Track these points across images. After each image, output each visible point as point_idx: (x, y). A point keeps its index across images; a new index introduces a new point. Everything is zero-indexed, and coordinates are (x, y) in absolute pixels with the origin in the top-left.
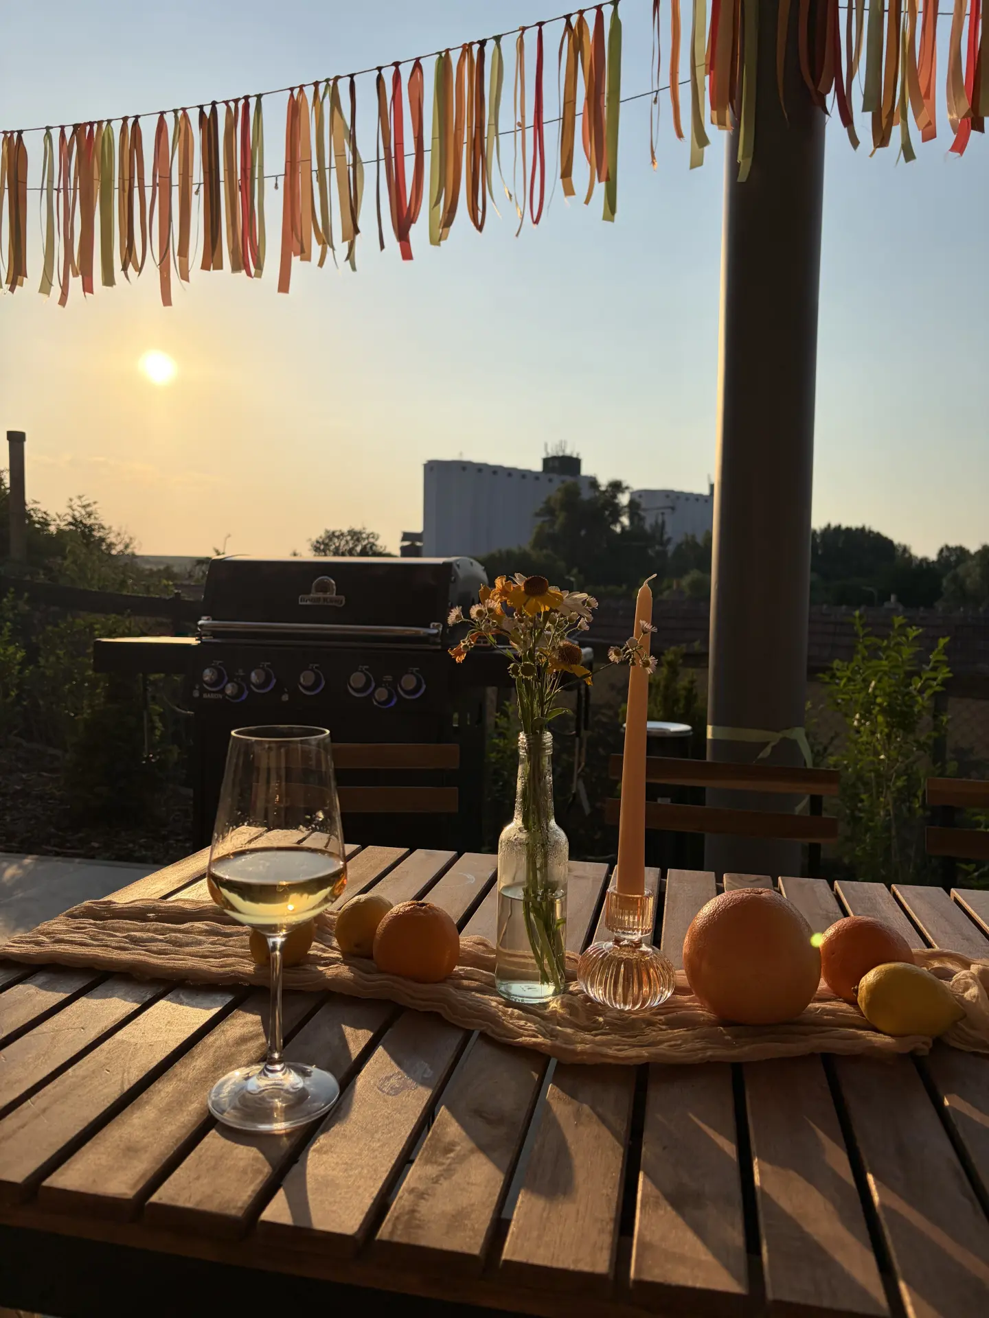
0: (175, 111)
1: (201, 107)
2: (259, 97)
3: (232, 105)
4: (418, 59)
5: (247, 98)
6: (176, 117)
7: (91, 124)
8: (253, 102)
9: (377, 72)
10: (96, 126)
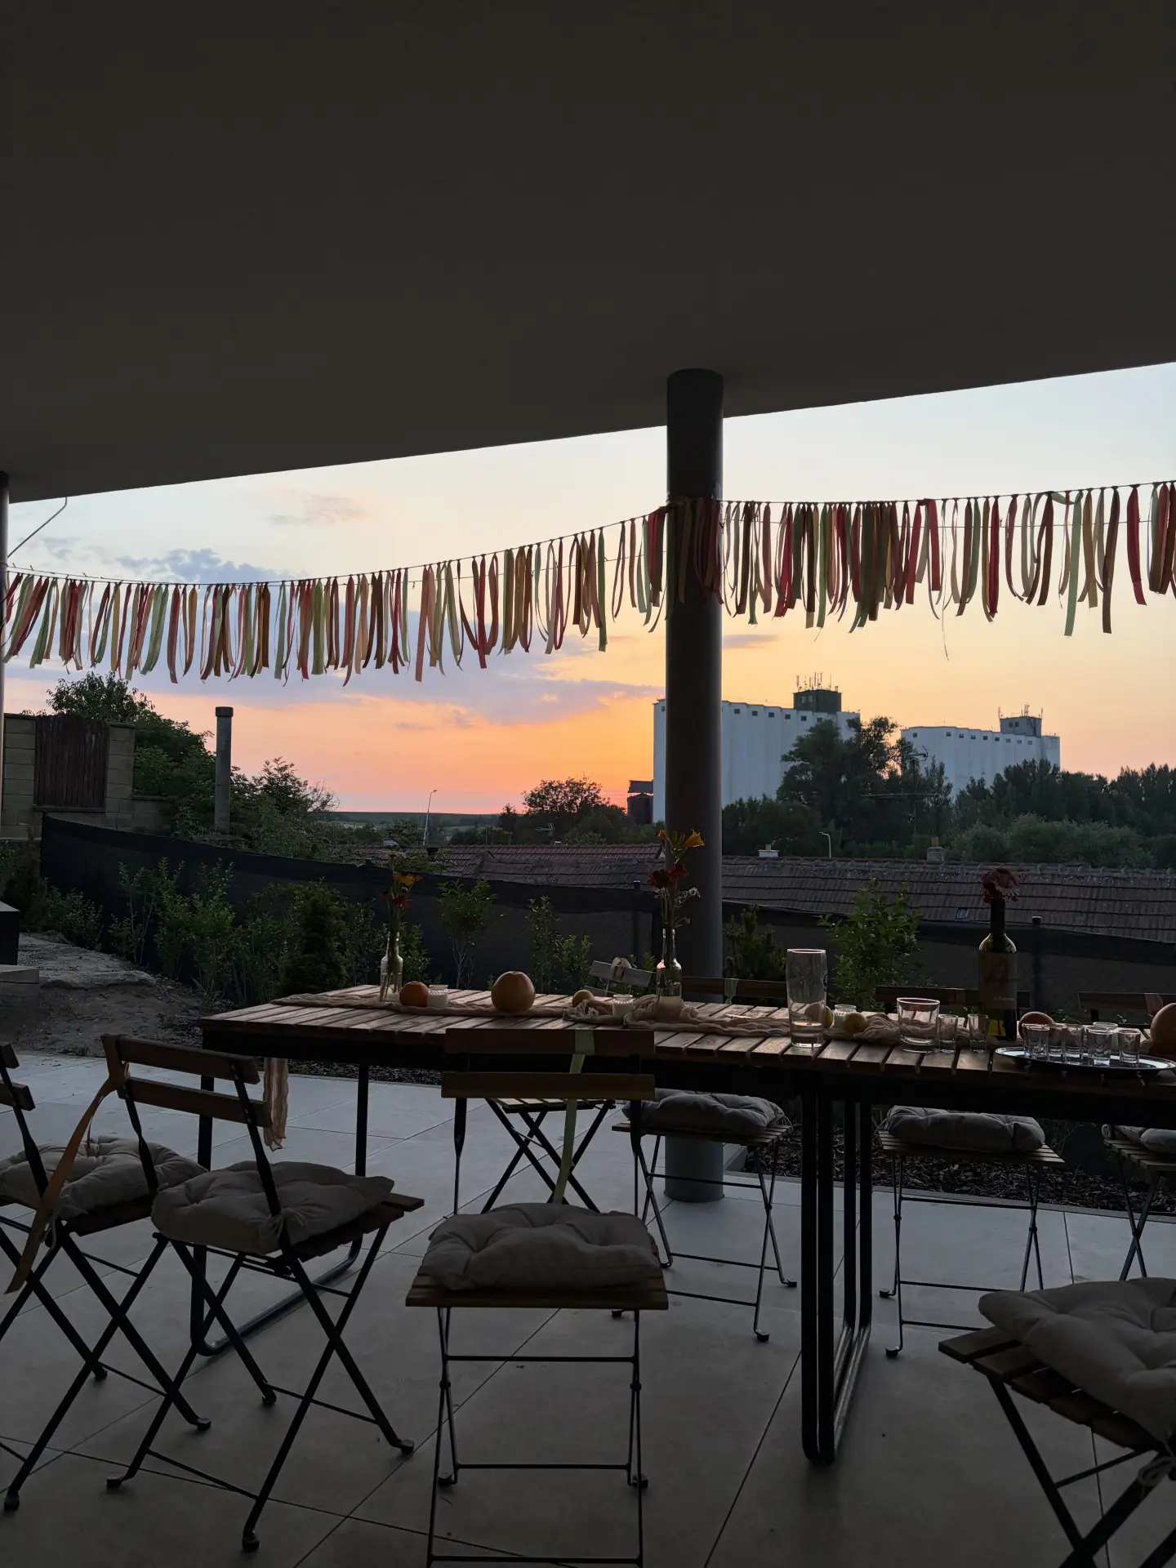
0: (358, 575)
1: (373, 573)
2: (406, 569)
3: (391, 573)
4: (495, 553)
5: (399, 570)
6: (359, 578)
7: (309, 580)
8: (403, 572)
9: (472, 559)
10: (312, 582)
